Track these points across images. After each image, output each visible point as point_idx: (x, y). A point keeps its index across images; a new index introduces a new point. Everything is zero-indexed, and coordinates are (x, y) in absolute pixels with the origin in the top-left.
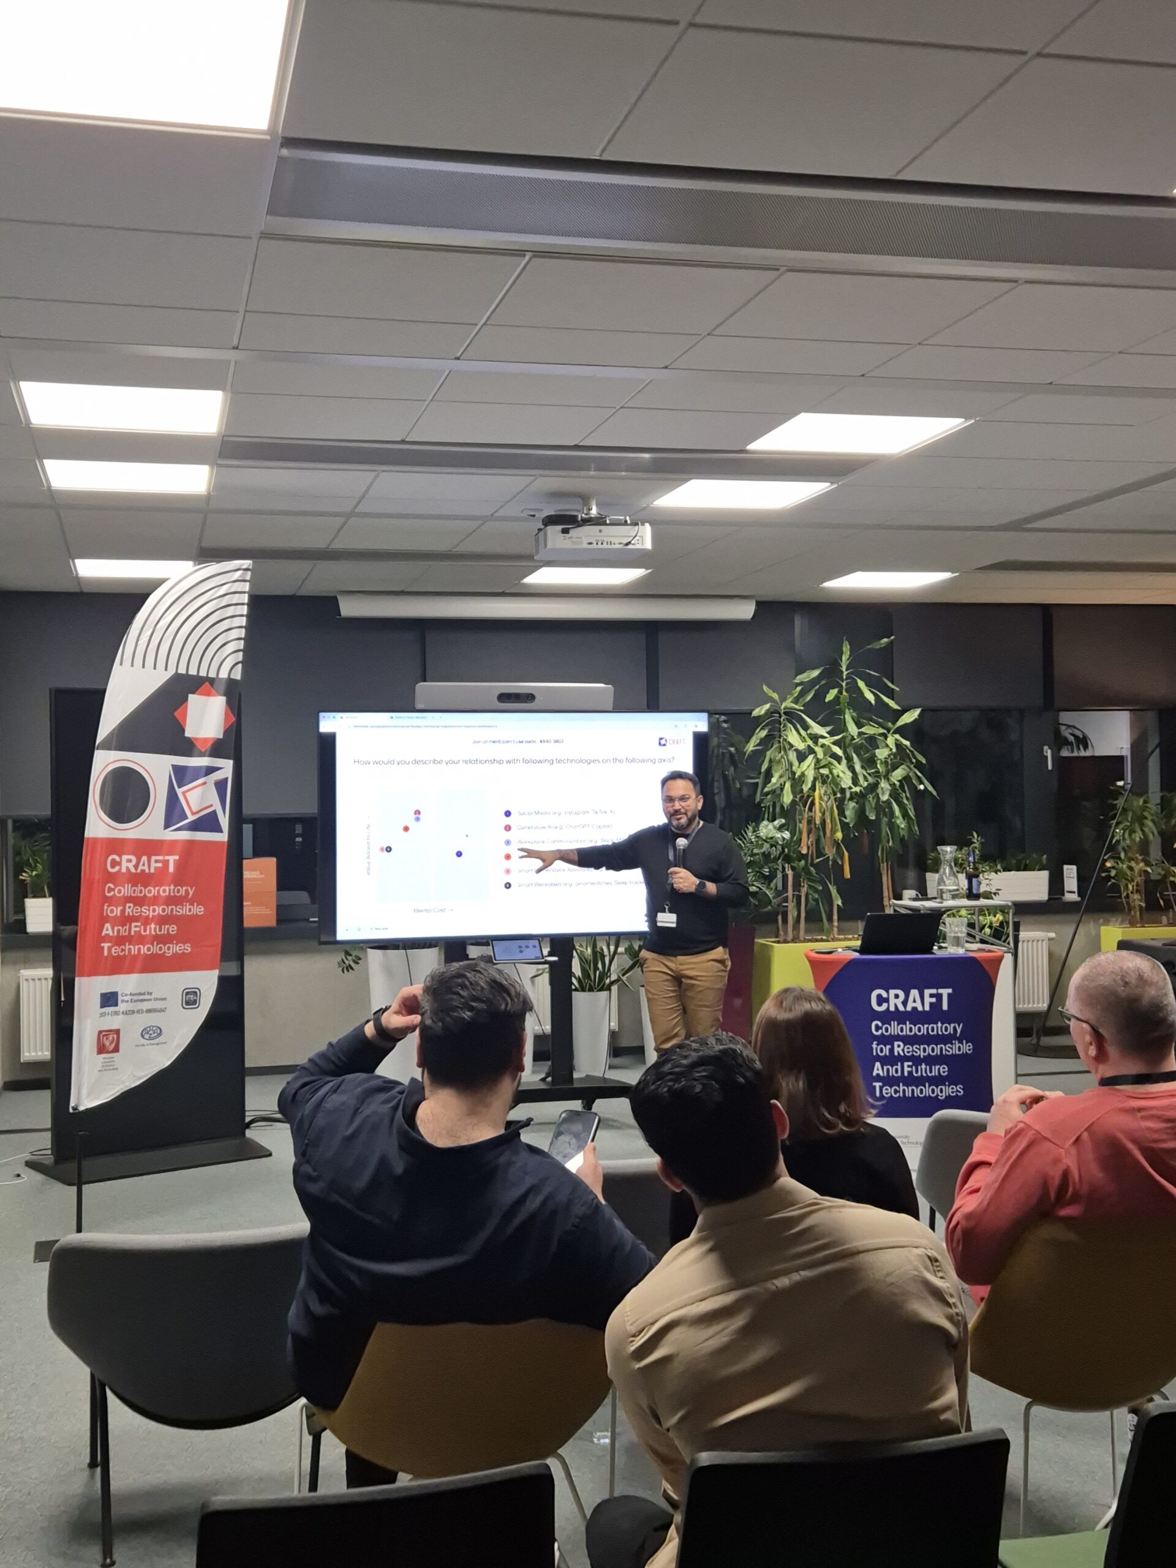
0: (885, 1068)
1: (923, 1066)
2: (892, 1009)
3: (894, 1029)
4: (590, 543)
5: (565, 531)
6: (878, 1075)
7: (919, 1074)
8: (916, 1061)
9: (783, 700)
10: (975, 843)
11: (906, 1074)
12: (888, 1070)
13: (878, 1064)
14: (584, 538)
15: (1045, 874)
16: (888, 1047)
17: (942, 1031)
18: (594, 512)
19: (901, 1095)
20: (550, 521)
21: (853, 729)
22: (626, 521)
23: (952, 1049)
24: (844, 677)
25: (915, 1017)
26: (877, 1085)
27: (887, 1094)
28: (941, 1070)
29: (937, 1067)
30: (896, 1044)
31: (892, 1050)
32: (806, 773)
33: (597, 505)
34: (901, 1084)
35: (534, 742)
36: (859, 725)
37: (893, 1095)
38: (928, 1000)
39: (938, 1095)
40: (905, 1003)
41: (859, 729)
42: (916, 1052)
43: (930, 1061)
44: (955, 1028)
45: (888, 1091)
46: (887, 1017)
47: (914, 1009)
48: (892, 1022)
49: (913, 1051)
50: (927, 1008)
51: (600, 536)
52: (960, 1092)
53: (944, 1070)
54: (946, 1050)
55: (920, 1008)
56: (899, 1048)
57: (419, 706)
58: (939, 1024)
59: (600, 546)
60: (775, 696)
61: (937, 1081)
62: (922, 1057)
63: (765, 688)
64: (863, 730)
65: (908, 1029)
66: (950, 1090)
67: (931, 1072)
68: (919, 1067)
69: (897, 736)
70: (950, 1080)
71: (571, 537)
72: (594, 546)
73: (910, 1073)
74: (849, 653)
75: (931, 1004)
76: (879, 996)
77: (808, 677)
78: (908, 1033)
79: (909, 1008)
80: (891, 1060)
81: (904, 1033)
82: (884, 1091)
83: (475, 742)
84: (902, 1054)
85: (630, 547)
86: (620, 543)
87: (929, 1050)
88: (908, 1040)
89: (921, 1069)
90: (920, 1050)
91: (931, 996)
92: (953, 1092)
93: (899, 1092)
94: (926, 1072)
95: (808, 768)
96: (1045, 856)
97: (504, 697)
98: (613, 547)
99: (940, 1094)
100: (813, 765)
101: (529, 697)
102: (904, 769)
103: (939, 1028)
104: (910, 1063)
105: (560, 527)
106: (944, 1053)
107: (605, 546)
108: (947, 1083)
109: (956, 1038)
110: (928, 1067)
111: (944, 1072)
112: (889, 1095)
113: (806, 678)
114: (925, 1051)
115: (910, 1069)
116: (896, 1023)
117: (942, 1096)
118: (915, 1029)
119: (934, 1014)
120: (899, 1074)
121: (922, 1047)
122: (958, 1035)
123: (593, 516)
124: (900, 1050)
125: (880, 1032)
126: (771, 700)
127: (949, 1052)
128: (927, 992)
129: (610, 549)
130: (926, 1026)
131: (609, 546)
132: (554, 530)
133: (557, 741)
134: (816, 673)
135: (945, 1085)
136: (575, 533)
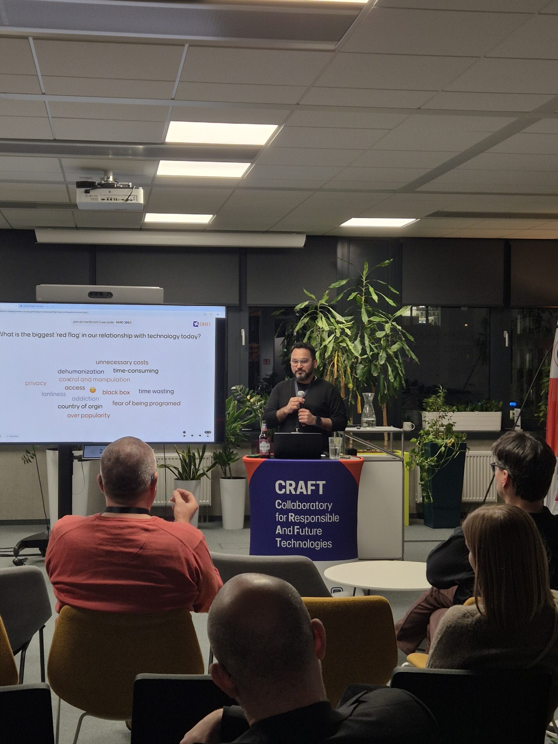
0: (283, 529)
1: (307, 529)
2: (288, 492)
3: (289, 505)
4: (103, 199)
5: (87, 192)
6: (279, 533)
7: (304, 534)
8: (302, 525)
9: (320, 298)
10: (440, 393)
11: (296, 533)
12: (285, 530)
13: (279, 527)
14: (99, 196)
15: (499, 414)
16: (285, 516)
17: (318, 507)
18: (111, 179)
19: (292, 546)
20: (80, 185)
21: (365, 318)
22: (129, 186)
23: (325, 518)
24: (364, 285)
25: (302, 498)
26: (278, 539)
27: (284, 545)
28: (318, 532)
29: (315, 530)
30: (290, 514)
31: (287, 518)
32: (328, 345)
33: (114, 175)
34: (292, 540)
35: (113, 322)
36: (370, 315)
37: (288, 546)
38: (310, 488)
39: (315, 547)
40: (296, 489)
41: (369, 317)
42: (302, 520)
43: (311, 526)
44: (327, 506)
45: (285, 544)
46: (285, 497)
47: (301, 493)
48: (288, 501)
49: (300, 519)
50: (309, 493)
51: (111, 195)
52: (330, 546)
53: (319, 531)
54: (321, 519)
55: (305, 493)
56: (292, 517)
57: (39, 299)
58: (317, 503)
59: (110, 201)
60: (313, 297)
61: (315, 538)
62: (306, 523)
63: (305, 291)
64: (371, 319)
65: (297, 505)
66: (323, 544)
67: (311, 532)
68: (304, 529)
69: (394, 323)
70: (324, 538)
71: (91, 196)
72: (106, 201)
73: (298, 533)
74: (367, 269)
75: (312, 490)
76: (280, 484)
77: (339, 284)
78: (297, 508)
79: (298, 493)
80: (287, 524)
81: (295, 508)
82: (282, 544)
83: (74, 322)
84: (293, 521)
85: (129, 202)
86: (123, 200)
87: (310, 519)
88: (297, 512)
89: (305, 530)
90: (304, 518)
91: (312, 485)
92: (325, 546)
93: (291, 544)
94: (308, 533)
95: (329, 342)
96: (501, 403)
97: (92, 294)
98: (118, 201)
99: (316, 546)
100: (333, 341)
101: (109, 295)
102: (398, 344)
103: (317, 506)
104: (298, 527)
105: (83, 189)
106: (320, 521)
107: (113, 201)
108: (321, 540)
109: (328, 512)
110: (309, 530)
111: (319, 533)
112: (285, 546)
113: (337, 285)
114: (307, 520)
115: (298, 530)
116: (290, 501)
117: (318, 548)
118: (302, 506)
119: (314, 497)
120: (291, 533)
121: (306, 517)
122: (329, 510)
123: (111, 182)
124: (292, 518)
125: (280, 507)
126: (310, 299)
127: (323, 520)
128: (310, 483)
129: (117, 203)
130: (308, 504)
131: (115, 201)
132: (81, 191)
133: (126, 322)
134: (344, 282)
135: (320, 541)
136: (93, 192)
